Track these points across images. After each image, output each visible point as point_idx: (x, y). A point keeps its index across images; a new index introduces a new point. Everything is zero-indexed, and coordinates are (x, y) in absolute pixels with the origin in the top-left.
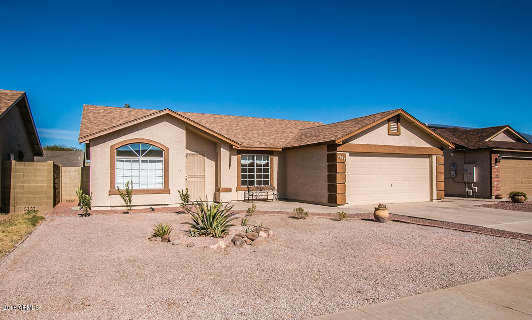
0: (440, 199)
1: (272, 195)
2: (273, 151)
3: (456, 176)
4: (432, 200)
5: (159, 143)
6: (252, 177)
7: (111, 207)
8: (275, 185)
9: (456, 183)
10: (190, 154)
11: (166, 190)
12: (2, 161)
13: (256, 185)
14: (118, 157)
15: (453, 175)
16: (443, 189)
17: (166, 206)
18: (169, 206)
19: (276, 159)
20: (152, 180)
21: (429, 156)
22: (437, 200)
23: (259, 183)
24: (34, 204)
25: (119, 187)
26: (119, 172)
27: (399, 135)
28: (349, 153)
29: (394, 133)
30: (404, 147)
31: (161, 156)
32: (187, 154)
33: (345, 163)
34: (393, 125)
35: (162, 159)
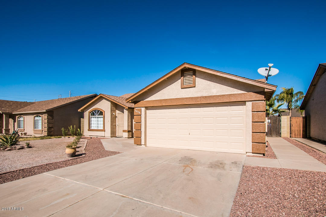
4: (246, 153)
5: (102, 109)
7: (89, 136)
11: (104, 130)
14: (91, 116)
18: (105, 137)
20: (99, 126)
22: (253, 153)
25: (92, 128)
26: (92, 122)
27: (195, 87)
28: (144, 108)
29: (187, 85)
30: (199, 97)
31: (102, 115)
32: (118, 113)
33: (141, 115)
34: (188, 79)
35: (102, 116)
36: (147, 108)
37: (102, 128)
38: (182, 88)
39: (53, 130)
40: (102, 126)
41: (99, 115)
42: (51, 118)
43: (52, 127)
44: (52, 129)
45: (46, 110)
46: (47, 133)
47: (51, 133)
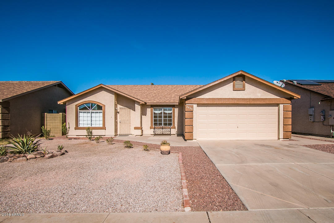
0: (288, 139)
1: (174, 131)
2: (174, 105)
3: (324, 120)
4: (279, 139)
5: (100, 103)
6: (160, 120)
7: (77, 136)
8: (176, 126)
9: (325, 126)
10: (122, 108)
11: (104, 128)
12: (41, 114)
13: (163, 125)
14: (80, 111)
15: (322, 120)
16: (291, 131)
17: (104, 136)
18: (106, 136)
19: (176, 110)
20: (98, 122)
21: (278, 105)
22: (283, 139)
23: (165, 124)
24: (55, 133)
25: (81, 126)
26: (81, 118)
27: (244, 90)
28: (197, 105)
29: (239, 88)
30: (248, 99)
31: (102, 109)
32: (120, 108)
33: (192, 111)
34: (239, 83)
35: (102, 111)
36: (199, 105)
37: (101, 126)
38: (233, 90)
39: (9, 130)
40: (101, 122)
41: (93, 110)
42: (7, 112)
43: (8, 126)
44: (7, 129)
45: (3, 100)
46: (2, 134)
47: (7, 134)
